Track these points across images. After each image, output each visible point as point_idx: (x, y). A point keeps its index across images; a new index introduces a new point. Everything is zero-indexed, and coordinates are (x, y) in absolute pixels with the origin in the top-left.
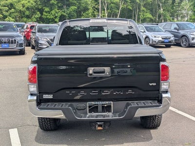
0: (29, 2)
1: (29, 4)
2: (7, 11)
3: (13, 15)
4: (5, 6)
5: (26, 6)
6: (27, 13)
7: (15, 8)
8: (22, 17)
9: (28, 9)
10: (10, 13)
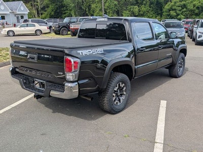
0: (199, 2)
1: (200, 4)
2: (180, 11)
3: (184, 14)
4: (179, 7)
5: (197, 6)
6: (197, 11)
7: (186, 8)
8: (192, 15)
9: (198, 8)
10: (183, 12)
